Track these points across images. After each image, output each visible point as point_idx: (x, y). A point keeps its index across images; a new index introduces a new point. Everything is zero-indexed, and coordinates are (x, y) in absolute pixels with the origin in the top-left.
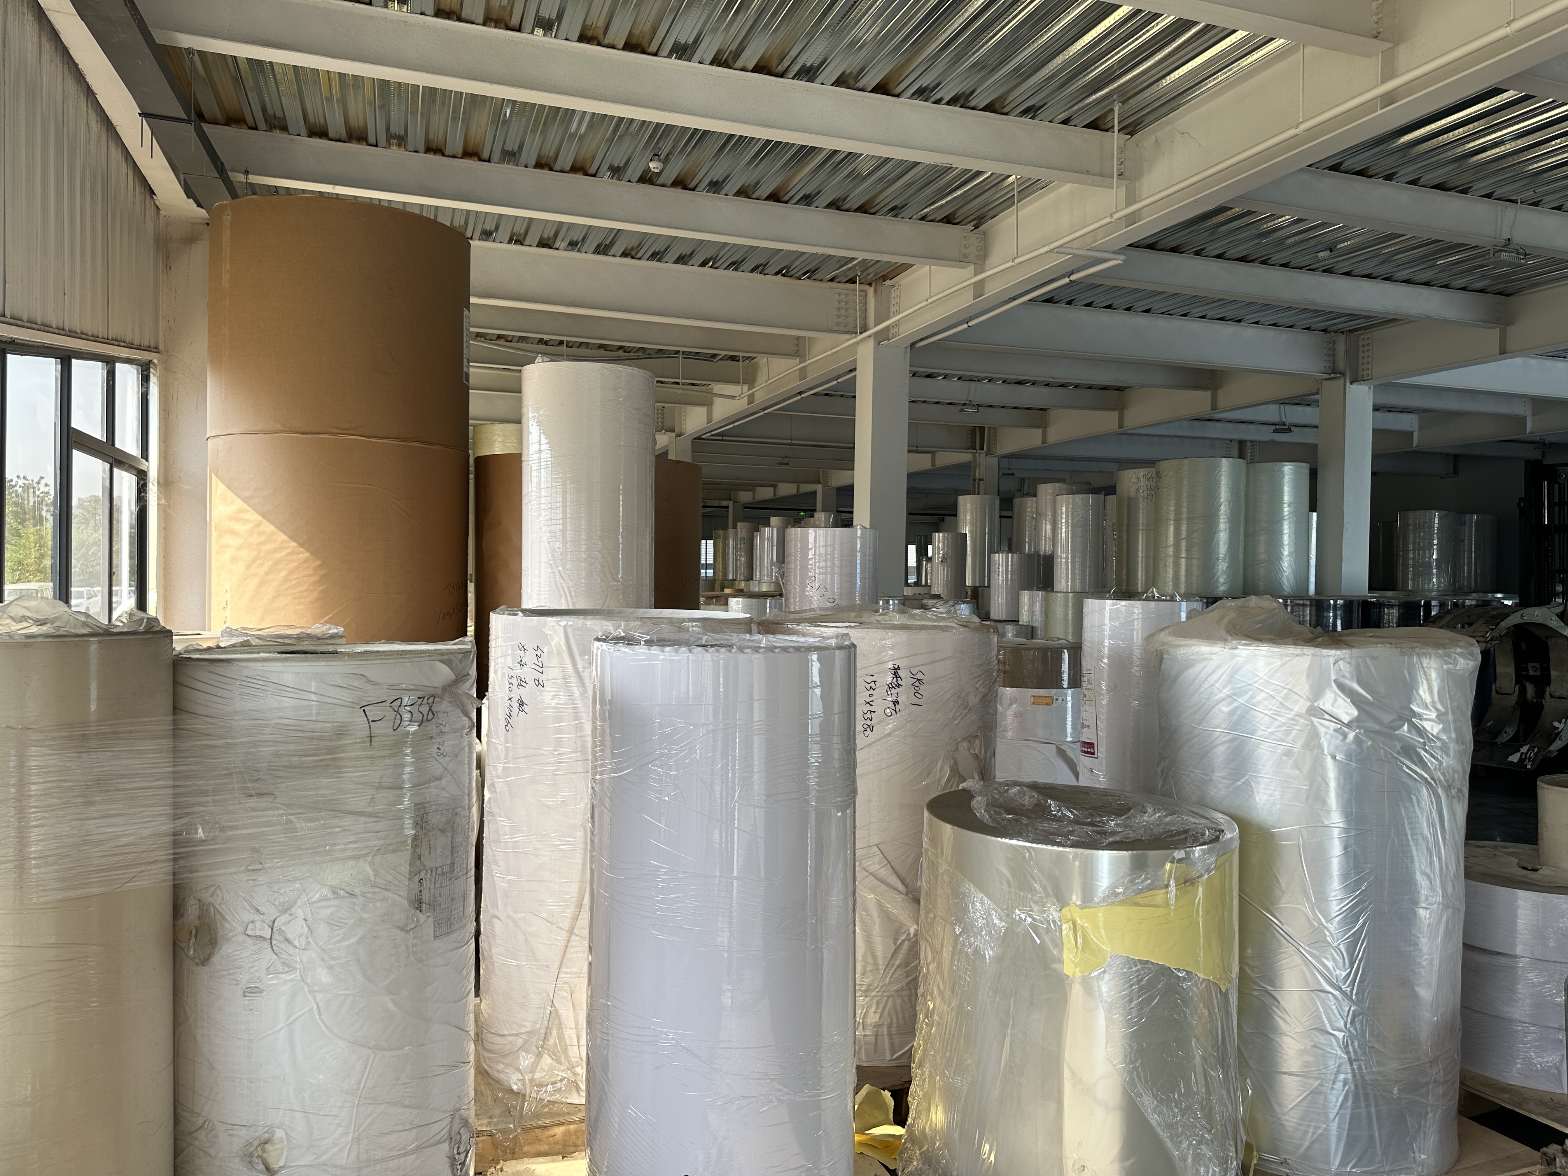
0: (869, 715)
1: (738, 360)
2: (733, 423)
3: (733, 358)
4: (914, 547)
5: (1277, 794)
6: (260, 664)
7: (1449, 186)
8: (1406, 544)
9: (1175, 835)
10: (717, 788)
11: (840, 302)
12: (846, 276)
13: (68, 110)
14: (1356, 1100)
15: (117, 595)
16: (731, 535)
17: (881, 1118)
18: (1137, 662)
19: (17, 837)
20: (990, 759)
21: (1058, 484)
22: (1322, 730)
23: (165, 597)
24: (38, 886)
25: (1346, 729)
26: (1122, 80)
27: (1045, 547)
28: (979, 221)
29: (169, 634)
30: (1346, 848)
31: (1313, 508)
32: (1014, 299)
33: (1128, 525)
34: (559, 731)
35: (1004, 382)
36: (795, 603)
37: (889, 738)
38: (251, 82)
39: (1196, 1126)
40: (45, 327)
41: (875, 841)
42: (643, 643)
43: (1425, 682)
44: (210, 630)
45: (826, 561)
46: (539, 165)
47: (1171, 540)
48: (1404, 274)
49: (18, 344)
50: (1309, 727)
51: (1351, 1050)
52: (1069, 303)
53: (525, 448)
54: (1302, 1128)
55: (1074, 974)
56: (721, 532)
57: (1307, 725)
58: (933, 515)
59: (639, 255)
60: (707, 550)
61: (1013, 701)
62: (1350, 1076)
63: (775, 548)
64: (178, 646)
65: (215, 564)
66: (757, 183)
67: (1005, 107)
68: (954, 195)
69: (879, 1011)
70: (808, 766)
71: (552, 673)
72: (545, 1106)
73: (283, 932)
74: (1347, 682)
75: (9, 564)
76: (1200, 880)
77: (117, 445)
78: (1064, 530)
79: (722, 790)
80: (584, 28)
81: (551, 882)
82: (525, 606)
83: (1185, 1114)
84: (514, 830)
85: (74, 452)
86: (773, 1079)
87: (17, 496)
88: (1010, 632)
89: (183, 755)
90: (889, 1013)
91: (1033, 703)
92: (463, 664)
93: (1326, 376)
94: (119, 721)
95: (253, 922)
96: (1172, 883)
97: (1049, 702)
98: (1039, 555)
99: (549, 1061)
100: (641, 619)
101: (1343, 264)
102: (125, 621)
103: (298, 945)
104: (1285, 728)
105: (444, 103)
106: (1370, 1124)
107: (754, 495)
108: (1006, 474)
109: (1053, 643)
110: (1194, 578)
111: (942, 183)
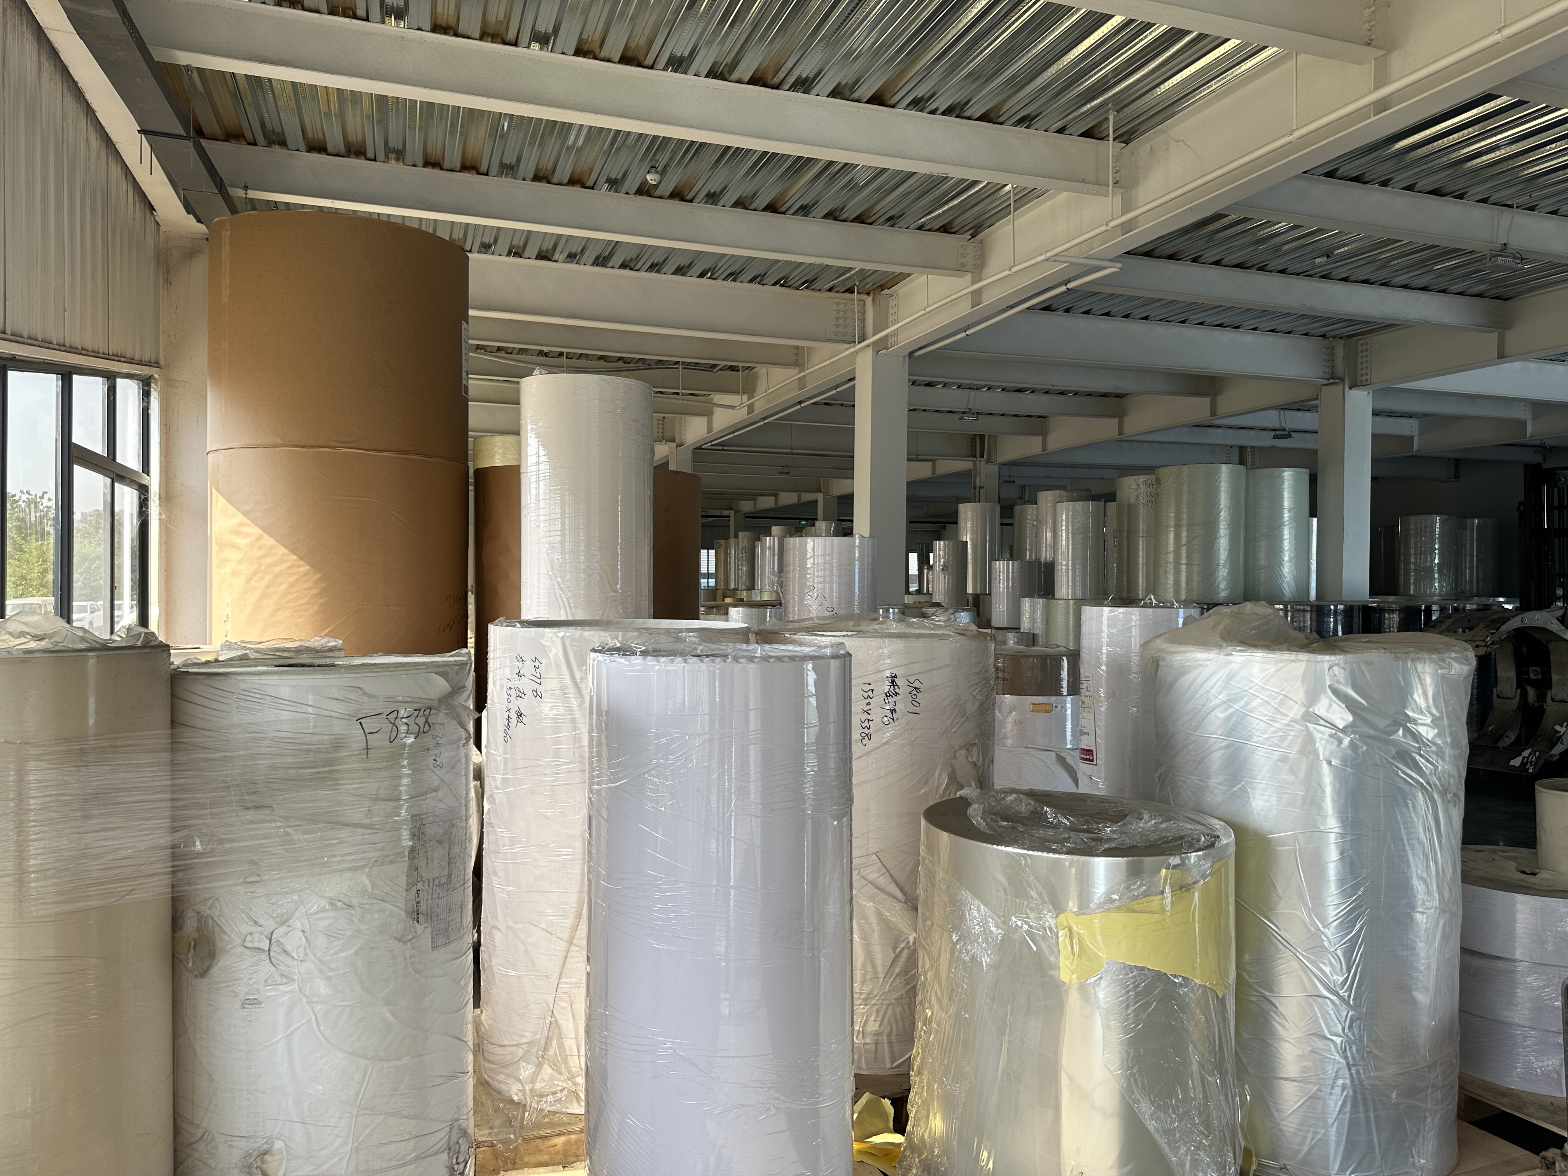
0: (866, 724)
1: (738, 371)
2: (733, 432)
3: (733, 369)
4: (916, 555)
5: (1273, 800)
6: (257, 677)
7: (1445, 191)
8: (1407, 549)
9: (1171, 842)
10: (714, 798)
11: (838, 311)
12: (844, 286)
13: (68, 127)
14: (1355, 1105)
15: (119, 609)
16: (733, 545)
17: (881, 1126)
18: (1135, 669)
19: (17, 851)
20: (989, 766)
21: (1058, 492)
22: (1318, 736)
23: (167, 611)
24: (37, 899)
25: (1341, 735)
26: (1117, 89)
27: (1046, 555)
28: (976, 230)
29: (166, 648)
30: (1342, 853)
31: (1313, 514)
32: (1012, 307)
33: (1128, 532)
34: (557, 741)
35: (1003, 390)
36: (794, 613)
37: (887, 747)
38: (250, 97)
39: (1193, 1132)
40: (46, 344)
41: (874, 850)
42: (638, 653)
43: (1419, 687)
44: (211, 644)
45: (824, 570)
46: (537, 178)
47: (1171, 547)
48: (1401, 279)
49: (18, 360)
50: (1304, 733)
51: (1349, 1055)
52: (1067, 311)
53: (523, 459)
54: (1300, 1133)
55: (1070, 981)
56: (722, 542)
57: (1303, 731)
58: (934, 523)
59: (637, 267)
60: (707, 560)
61: (1012, 708)
62: (1348, 1081)
63: (776, 558)
64: (177, 659)
65: (216, 578)
66: (755, 194)
67: (1000, 116)
68: (951, 204)
69: (879, 1019)
70: (803, 775)
71: (551, 684)
72: (545, 1116)
73: (281, 943)
74: (1342, 687)
75: (12, 579)
76: (1195, 886)
77: (118, 460)
78: (1064, 538)
79: (718, 799)
80: (580, 41)
81: (550, 892)
82: (526, 615)
83: (1182, 1119)
84: (513, 841)
85: (75, 467)
86: (770, 1087)
87: (19, 511)
88: (1011, 640)
89: (180, 768)
90: (889, 1021)
91: (1033, 711)
92: (461, 676)
93: (1325, 382)
94: (117, 735)
95: (250, 934)
96: (1167, 889)
97: (1048, 709)
98: (1040, 563)
99: (550, 1071)
100: (639, 629)
101: (1341, 270)
102: (124, 636)
103: (296, 957)
104: (1280, 734)
105: (441, 118)
106: (1369, 1129)
107: (755, 504)
108: (1006, 482)
109: (1051, 650)
110: (1195, 584)
111: (938, 192)
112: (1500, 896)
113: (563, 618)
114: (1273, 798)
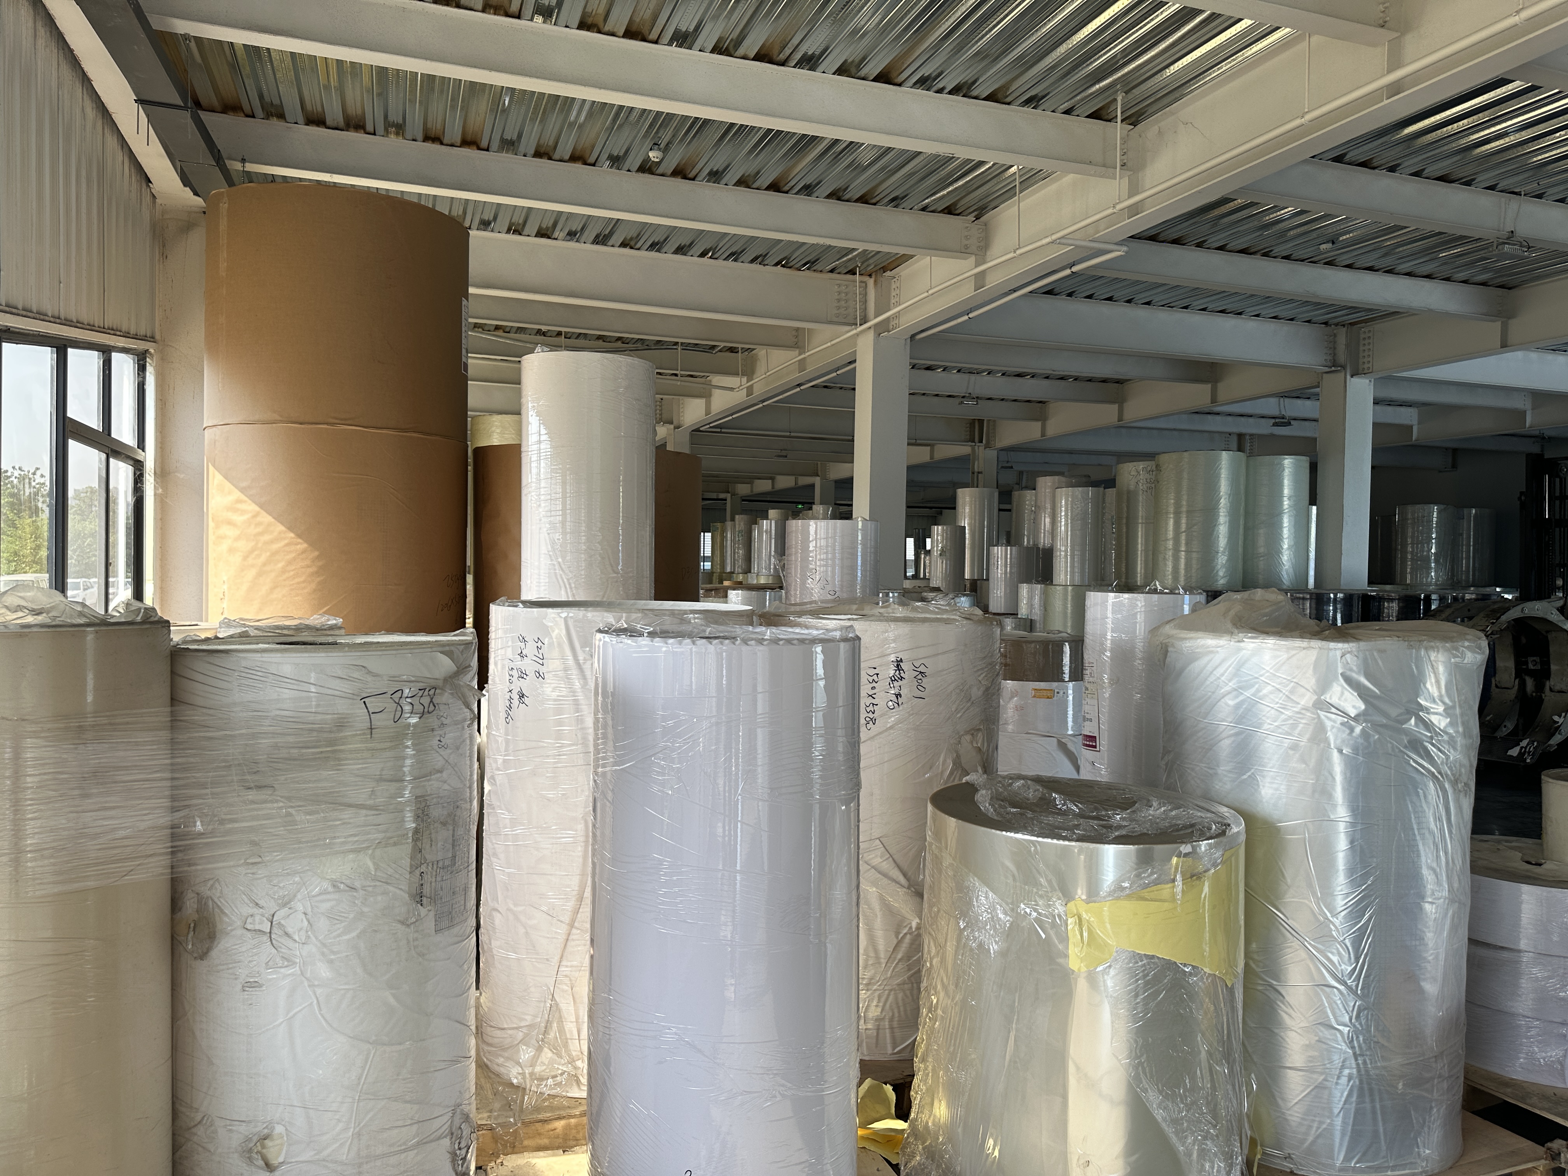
0: (871, 708)
1: (737, 352)
2: (732, 415)
3: (732, 350)
4: (912, 539)
5: (1283, 789)
6: (259, 655)
7: (1453, 177)
8: (1405, 538)
9: (1181, 829)
10: (721, 782)
11: (839, 293)
12: (846, 267)
13: (63, 96)
14: (1361, 1095)
15: (113, 586)
16: (729, 528)
17: (883, 1112)
18: (1140, 655)
19: (12, 830)
20: (993, 752)
21: (1057, 477)
22: (1329, 724)
23: (161, 588)
24: (34, 879)
25: (1352, 723)
26: (1126, 70)
27: (1044, 541)
28: (980, 212)
29: (166, 624)
30: (1352, 842)
31: (1313, 501)
32: (1015, 291)
33: (1128, 518)
34: (560, 723)
35: (1003, 374)
36: (796, 596)
37: (892, 731)
38: (248, 68)
39: (1201, 1122)
40: (41, 316)
41: (876, 834)
42: (646, 635)
43: (1432, 675)
44: (207, 621)
45: (827, 553)
46: (538, 154)
47: (1171, 534)
48: (1406, 267)
49: (13, 332)
50: (1316, 720)
51: (1356, 1045)
52: (1070, 295)
53: (524, 438)
54: (1306, 1123)
55: (1079, 969)
56: (719, 525)
57: (1314, 719)
58: (931, 508)
59: (638, 246)
60: (707, 541)
61: (1014, 694)
62: (1355, 1071)
63: (774, 540)
64: (176, 637)
65: (212, 555)
66: (758, 173)
67: (1007, 96)
68: (956, 185)
69: (881, 1004)
70: (812, 759)
71: (553, 665)
72: (545, 1100)
73: (283, 925)
74: (1355, 675)
75: (5, 555)
76: (1206, 874)
77: (113, 435)
78: (1063, 523)
79: (725, 783)
80: (584, 15)
81: (551, 875)
82: (524, 597)
83: (1190, 1109)
84: (514, 823)
85: (70, 441)
86: (776, 1074)
87: (13, 487)
88: (1009, 624)
89: (181, 747)
90: (891, 1006)
91: (1034, 697)
92: (465, 656)
93: (1327, 369)
94: (116, 713)
95: (252, 916)
96: (1178, 877)
97: (1050, 695)
98: (1038, 548)
99: (550, 1054)
100: (643, 611)
101: (1345, 257)
102: (122, 611)
103: (297, 939)
104: (1291, 722)
105: (442, 91)
106: (1375, 1119)
107: (752, 488)
108: (1004, 467)
109: (1053, 636)
110: (1194, 571)
111: (943, 173)
112: (1506, 886)
113: (563, 598)
114: (1283, 787)
